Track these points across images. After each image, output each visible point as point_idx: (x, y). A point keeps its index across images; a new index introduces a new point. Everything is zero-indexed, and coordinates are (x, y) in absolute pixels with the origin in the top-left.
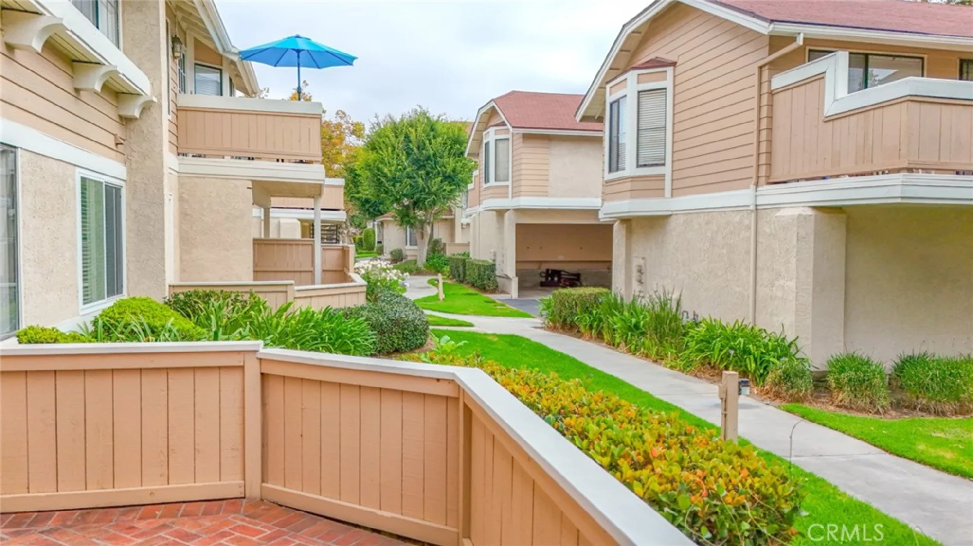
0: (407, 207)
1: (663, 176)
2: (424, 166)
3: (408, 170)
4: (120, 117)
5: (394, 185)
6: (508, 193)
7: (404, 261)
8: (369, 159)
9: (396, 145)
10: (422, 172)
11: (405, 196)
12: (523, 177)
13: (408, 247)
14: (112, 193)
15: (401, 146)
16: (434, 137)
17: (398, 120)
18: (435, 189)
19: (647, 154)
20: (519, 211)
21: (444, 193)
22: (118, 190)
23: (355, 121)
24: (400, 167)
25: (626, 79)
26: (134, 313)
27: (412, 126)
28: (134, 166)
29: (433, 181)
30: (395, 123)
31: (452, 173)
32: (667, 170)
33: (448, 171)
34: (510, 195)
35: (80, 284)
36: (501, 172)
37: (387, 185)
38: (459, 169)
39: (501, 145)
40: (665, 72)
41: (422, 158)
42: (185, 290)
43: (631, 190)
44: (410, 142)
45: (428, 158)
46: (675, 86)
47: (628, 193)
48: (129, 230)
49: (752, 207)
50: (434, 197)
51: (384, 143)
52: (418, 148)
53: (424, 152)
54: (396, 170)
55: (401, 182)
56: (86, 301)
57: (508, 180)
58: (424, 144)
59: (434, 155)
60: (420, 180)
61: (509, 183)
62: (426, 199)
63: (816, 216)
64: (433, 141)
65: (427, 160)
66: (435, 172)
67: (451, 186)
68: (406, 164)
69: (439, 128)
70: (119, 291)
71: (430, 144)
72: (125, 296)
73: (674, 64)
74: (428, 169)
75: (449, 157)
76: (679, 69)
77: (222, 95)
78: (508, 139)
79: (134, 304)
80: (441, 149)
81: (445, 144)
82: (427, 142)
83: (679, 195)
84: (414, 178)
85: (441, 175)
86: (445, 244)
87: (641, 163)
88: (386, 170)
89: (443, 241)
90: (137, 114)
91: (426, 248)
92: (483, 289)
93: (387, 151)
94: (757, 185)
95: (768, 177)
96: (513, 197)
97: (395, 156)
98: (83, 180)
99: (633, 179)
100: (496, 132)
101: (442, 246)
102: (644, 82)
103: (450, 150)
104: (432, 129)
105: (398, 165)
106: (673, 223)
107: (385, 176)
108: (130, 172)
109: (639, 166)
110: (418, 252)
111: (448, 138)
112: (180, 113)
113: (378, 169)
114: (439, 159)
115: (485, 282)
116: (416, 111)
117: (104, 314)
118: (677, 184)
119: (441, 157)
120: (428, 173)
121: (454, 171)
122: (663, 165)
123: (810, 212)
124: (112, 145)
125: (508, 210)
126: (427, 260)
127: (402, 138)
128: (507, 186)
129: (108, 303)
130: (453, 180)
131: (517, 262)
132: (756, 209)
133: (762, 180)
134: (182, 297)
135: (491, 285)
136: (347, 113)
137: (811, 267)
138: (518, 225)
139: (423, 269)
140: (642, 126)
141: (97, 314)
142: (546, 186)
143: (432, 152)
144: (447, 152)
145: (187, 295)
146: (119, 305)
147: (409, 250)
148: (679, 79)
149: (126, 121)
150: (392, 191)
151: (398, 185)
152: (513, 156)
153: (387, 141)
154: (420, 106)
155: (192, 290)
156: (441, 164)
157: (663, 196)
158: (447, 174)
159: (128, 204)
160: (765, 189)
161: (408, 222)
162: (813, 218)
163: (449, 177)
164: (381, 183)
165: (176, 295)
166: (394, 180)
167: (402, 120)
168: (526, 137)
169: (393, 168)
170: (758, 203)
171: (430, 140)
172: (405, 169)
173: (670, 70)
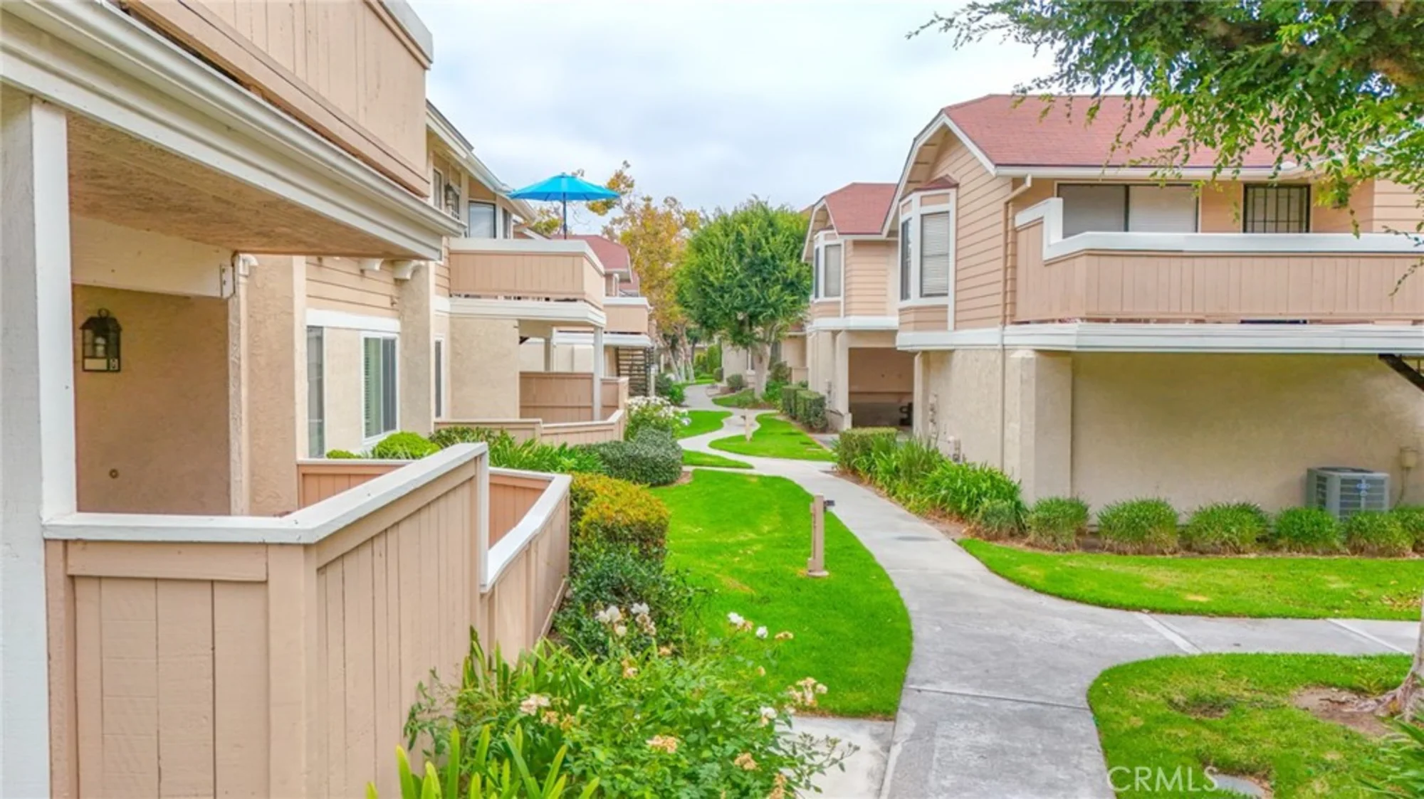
0: (742, 323)
1: (946, 306)
2: (760, 271)
3: (741, 276)
4: (396, 280)
5: (722, 297)
6: (839, 311)
7: (743, 389)
8: (692, 264)
9: (726, 245)
10: (758, 279)
11: (739, 309)
12: (854, 292)
13: (750, 372)
14: (389, 345)
15: (731, 247)
16: (773, 234)
17: (730, 214)
18: (773, 299)
19: (930, 282)
20: (851, 332)
21: (784, 305)
22: (393, 341)
23: (688, 210)
24: (729, 274)
25: (910, 201)
26: (401, 445)
27: (746, 222)
28: (406, 319)
29: (771, 291)
30: (725, 218)
31: (795, 280)
32: (949, 301)
33: (790, 277)
34: (842, 314)
35: (363, 421)
36: (832, 286)
37: (713, 296)
38: (804, 273)
39: (832, 253)
40: (948, 194)
41: (756, 262)
42: (447, 427)
43: (915, 322)
44: (743, 241)
45: (765, 262)
46: (957, 209)
47: (912, 325)
48: (402, 375)
49: (1000, 347)
50: (772, 310)
51: (711, 243)
52: (754, 248)
53: (760, 254)
54: (725, 278)
55: (731, 292)
56: (368, 434)
57: (839, 295)
58: (760, 244)
59: (773, 257)
60: (755, 290)
61: (841, 299)
62: (761, 313)
63: (1037, 359)
64: (771, 240)
65: (763, 264)
66: (773, 278)
67: (793, 295)
68: (737, 269)
69: (780, 223)
70: (394, 427)
71: (768, 243)
72: (398, 431)
73: (956, 186)
74: (765, 275)
75: (791, 259)
76: (962, 191)
77: (495, 236)
78: (839, 245)
79: (402, 437)
80: (781, 249)
81: (787, 242)
82: (763, 241)
83: (963, 328)
84: (747, 286)
85: (781, 282)
86: (791, 369)
87: (925, 292)
88: (711, 278)
89: (789, 365)
90: (408, 276)
91: (768, 373)
92: (811, 428)
93: (714, 254)
94: (1004, 323)
95: (1013, 316)
96: (845, 316)
97: (724, 260)
98: (367, 340)
99: (918, 309)
100: (826, 237)
101: (788, 372)
102: (927, 205)
103: (792, 251)
104: (771, 224)
105: (727, 271)
106: (957, 357)
107: (712, 285)
108: (404, 325)
109: (922, 296)
110: (758, 380)
111: (792, 234)
112: (453, 257)
113: (704, 277)
114: (778, 262)
115: (812, 419)
116: (752, 202)
117: (380, 445)
118: (960, 316)
119: (781, 260)
120: (764, 280)
121: (798, 275)
122: (946, 295)
123: (1032, 355)
124: (389, 305)
125: (840, 331)
126: (767, 389)
127: (732, 237)
128: (838, 303)
129: (383, 436)
130: (797, 289)
131: (851, 393)
132: (1004, 350)
133: (1008, 319)
134: (443, 432)
135: (818, 422)
136: (679, 200)
137: (1033, 409)
138: (851, 350)
139: (761, 401)
140: (926, 253)
141: (375, 445)
142: (884, 303)
143: (769, 254)
144: (788, 253)
145: (448, 431)
146: (390, 438)
147: (749, 375)
148: (962, 202)
149: (399, 282)
150: (719, 303)
151: (726, 296)
152: (845, 266)
153: (715, 241)
154: (756, 197)
155: (452, 426)
156: (780, 268)
157: (945, 328)
158: (789, 281)
159: (401, 353)
160: (1010, 329)
161: (741, 342)
162: (1034, 361)
163: (792, 283)
164: (706, 295)
165: (439, 431)
166: (722, 290)
167: (735, 212)
168: (857, 244)
169: (721, 275)
170: (1005, 342)
171: (767, 239)
172: (736, 275)
173: (952, 192)
